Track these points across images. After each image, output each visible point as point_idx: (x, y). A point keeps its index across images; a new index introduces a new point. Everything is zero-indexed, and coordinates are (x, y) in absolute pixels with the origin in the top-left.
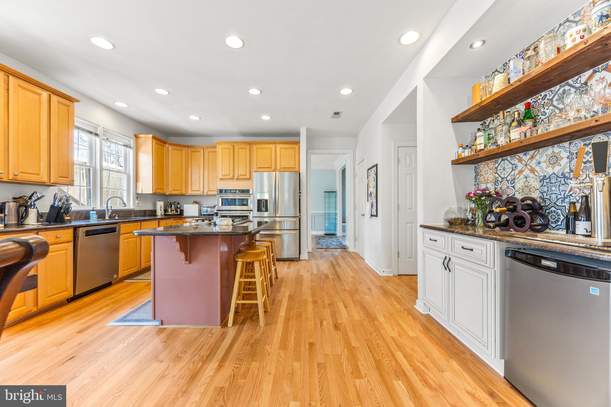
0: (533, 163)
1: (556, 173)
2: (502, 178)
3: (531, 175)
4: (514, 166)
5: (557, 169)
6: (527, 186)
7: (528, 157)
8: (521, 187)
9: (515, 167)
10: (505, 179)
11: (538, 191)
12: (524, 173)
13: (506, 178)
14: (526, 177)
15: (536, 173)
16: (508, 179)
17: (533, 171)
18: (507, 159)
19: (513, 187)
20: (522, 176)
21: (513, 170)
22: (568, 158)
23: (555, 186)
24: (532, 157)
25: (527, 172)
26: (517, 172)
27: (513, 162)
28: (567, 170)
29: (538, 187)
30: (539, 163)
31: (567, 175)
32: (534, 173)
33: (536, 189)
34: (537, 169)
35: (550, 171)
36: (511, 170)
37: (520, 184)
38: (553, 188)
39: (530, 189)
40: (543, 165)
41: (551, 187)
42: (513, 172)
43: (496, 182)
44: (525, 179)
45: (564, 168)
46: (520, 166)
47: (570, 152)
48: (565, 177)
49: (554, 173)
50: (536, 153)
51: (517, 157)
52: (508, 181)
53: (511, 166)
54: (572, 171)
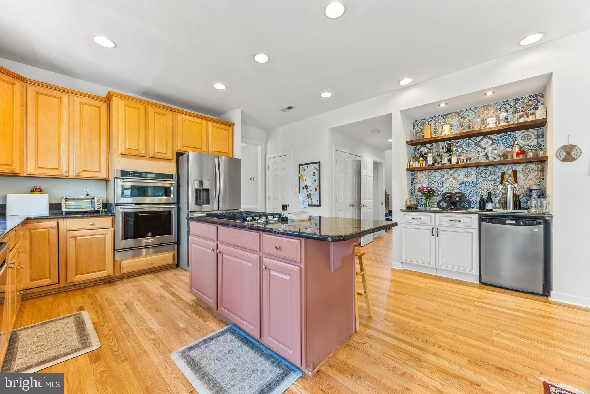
0: (456, 175)
1: (469, 181)
2: (434, 182)
3: (455, 181)
4: (443, 175)
5: (470, 179)
6: (452, 187)
7: (452, 171)
8: (447, 187)
9: (444, 176)
10: (436, 182)
11: (458, 190)
12: (450, 180)
13: (437, 181)
14: (451, 182)
15: (457, 180)
16: (439, 182)
17: (455, 179)
18: (437, 171)
19: (442, 187)
20: (448, 181)
21: (442, 177)
22: (476, 174)
23: (469, 187)
24: (455, 172)
25: (451, 179)
26: (444, 179)
27: (442, 173)
28: (475, 180)
29: (458, 187)
30: (459, 175)
31: (475, 182)
32: (456, 180)
33: (457, 188)
34: (458, 178)
35: (466, 180)
36: (441, 177)
37: (447, 185)
38: (468, 188)
39: (453, 188)
40: (462, 177)
41: (466, 187)
42: (442, 179)
43: (429, 183)
44: (450, 183)
45: (474, 179)
46: (447, 176)
47: (477, 172)
48: (474, 183)
49: (468, 181)
50: (457, 170)
51: (445, 171)
52: (438, 183)
53: (441, 175)
54: (478, 181)
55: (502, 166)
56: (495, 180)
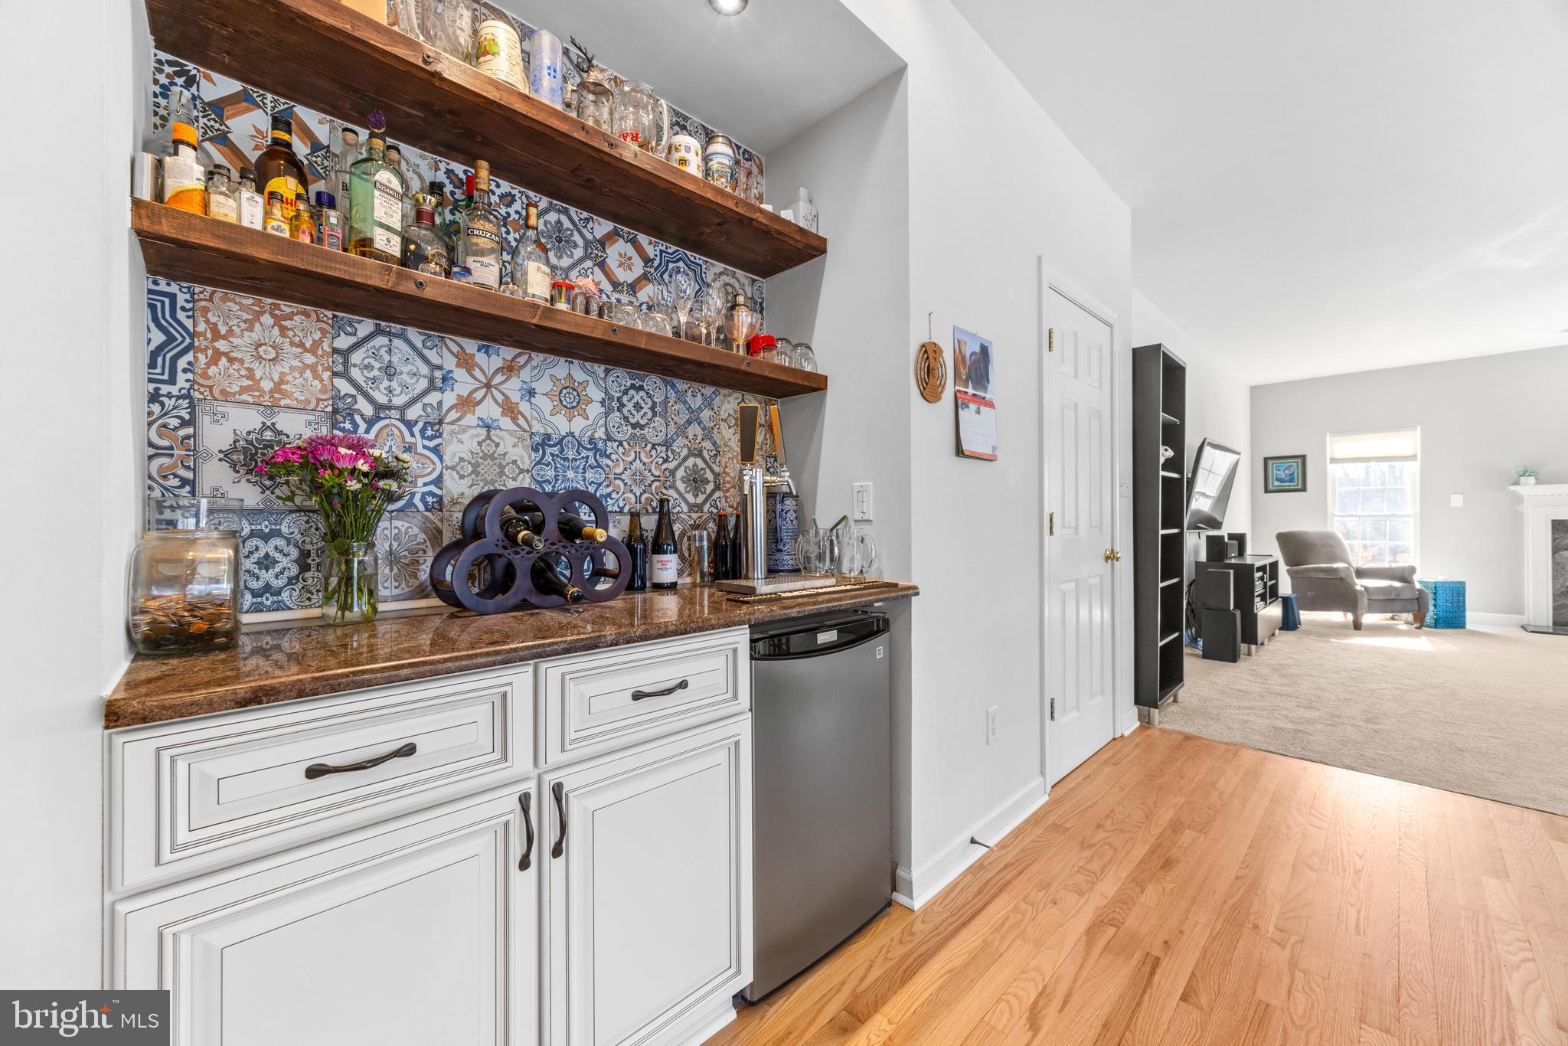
0: (513, 388)
1: (577, 434)
2: (379, 407)
3: (506, 423)
4: (438, 374)
5: (578, 425)
6: (492, 457)
7: (496, 362)
8: (467, 456)
9: (444, 379)
10: (394, 414)
11: (528, 477)
12: (482, 411)
13: (402, 409)
14: (488, 427)
15: (522, 421)
16: (413, 413)
17: (510, 410)
18: (402, 336)
19: (436, 450)
20: (470, 420)
21: (432, 387)
22: (603, 403)
23: (575, 469)
24: (509, 369)
25: (488, 409)
26: (449, 398)
27: (432, 356)
28: (600, 433)
29: (526, 464)
30: (532, 393)
31: (600, 445)
32: (514, 420)
33: (522, 471)
34: (524, 407)
35: (561, 424)
36: (423, 384)
37: (466, 447)
38: (570, 474)
39: (502, 467)
40: (545, 404)
41: (566, 469)
42: (433, 398)
43: (340, 411)
44: (484, 432)
45: (594, 427)
46: (464, 383)
47: (607, 392)
48: (596, 449)
49: (572, 434)
50: (522, 360)
51: (455, 349)
52: (410, 425)
53: (424, 370)
54: (609, 438)
55: (686, 387)
56: (667, 444)
